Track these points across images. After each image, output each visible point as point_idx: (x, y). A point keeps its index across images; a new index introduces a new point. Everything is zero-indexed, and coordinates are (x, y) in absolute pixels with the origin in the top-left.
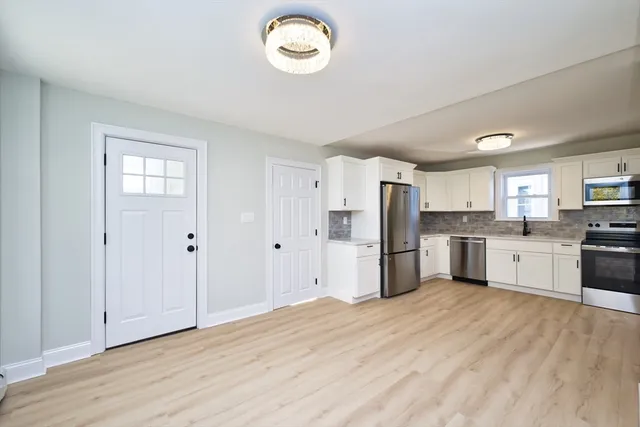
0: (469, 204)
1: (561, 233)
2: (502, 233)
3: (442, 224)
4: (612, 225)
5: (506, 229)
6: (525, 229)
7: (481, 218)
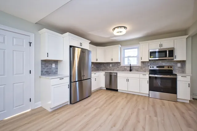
0: (112, 60)
1: (142, 70)
2: (123, 70)
3: (103, 68)
4: (157, 67)
5: (124, 69)
6: (130, 69)
7: (116, 65)
